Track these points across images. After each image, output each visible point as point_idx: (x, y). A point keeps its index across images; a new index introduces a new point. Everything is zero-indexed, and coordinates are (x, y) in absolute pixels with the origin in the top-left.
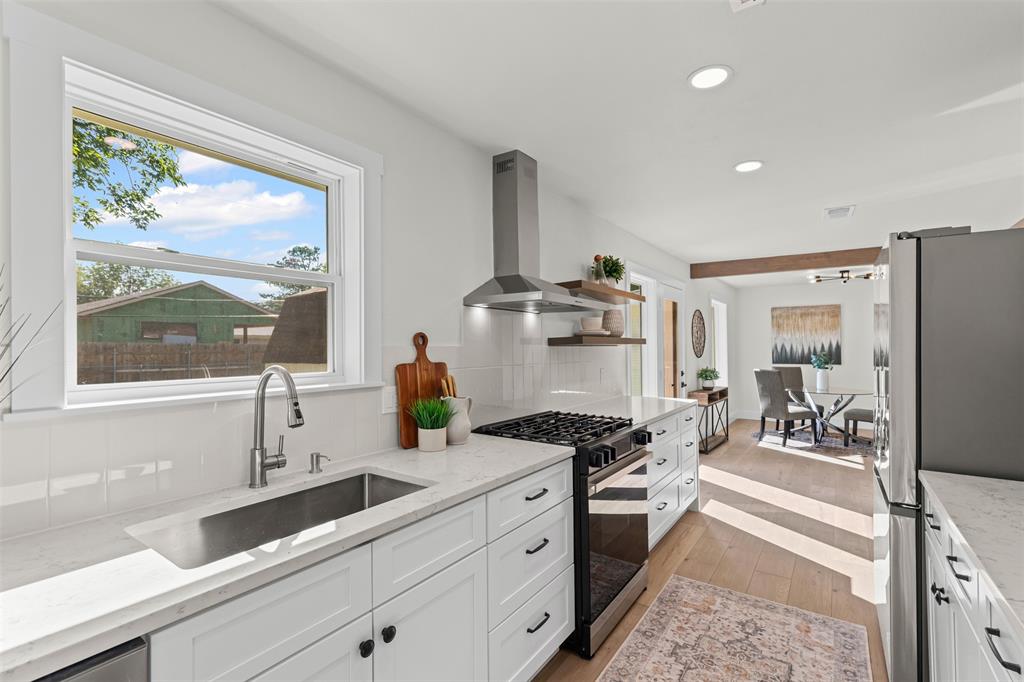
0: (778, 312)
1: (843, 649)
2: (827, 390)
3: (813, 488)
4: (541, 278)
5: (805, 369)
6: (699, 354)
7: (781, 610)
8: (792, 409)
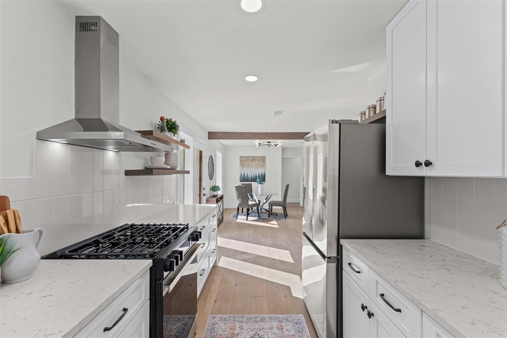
0: (242, 159)
1: (299, 333)
2: (262, 193)
3: (263, 240)
4: (120, 124)
5: (254, 184)
6: (211, 179)
7: (267, 319)
8: (250, 203)
